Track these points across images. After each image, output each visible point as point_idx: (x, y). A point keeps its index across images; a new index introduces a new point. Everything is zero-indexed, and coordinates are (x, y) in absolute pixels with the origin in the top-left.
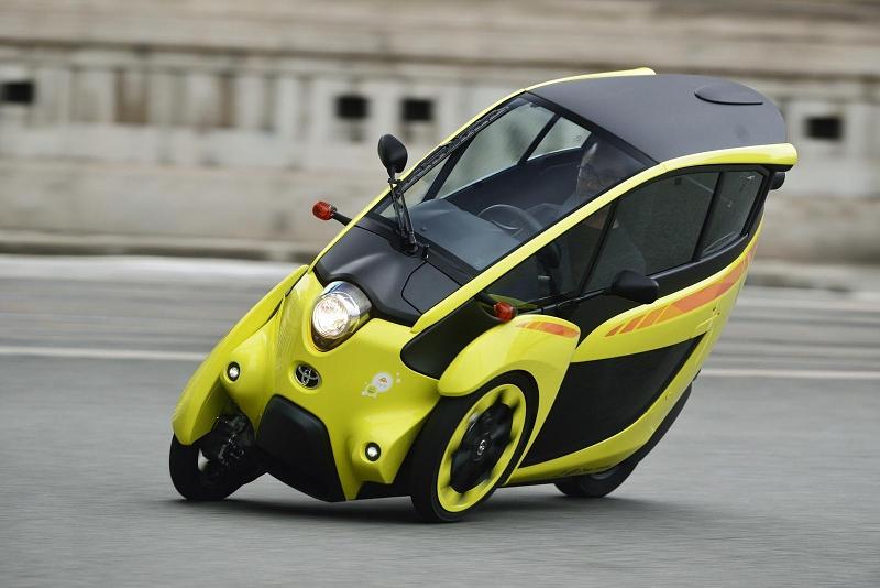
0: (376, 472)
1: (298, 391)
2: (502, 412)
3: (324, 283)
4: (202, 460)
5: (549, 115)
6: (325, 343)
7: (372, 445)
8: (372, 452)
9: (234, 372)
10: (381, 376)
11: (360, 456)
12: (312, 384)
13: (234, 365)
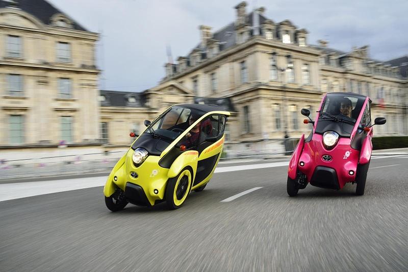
0: (158, 197)
1: (133, 180)
2: (186, 177)
3: (134, 150)
4: (114, 201)
5: (182, 109)
6: (137, 165)
7: (156, 190)
8: (156, 192)
9: (116, 179)
10: (154, 171)
11: (153, 194)
12: (136, 176)
13: (115, 177)
